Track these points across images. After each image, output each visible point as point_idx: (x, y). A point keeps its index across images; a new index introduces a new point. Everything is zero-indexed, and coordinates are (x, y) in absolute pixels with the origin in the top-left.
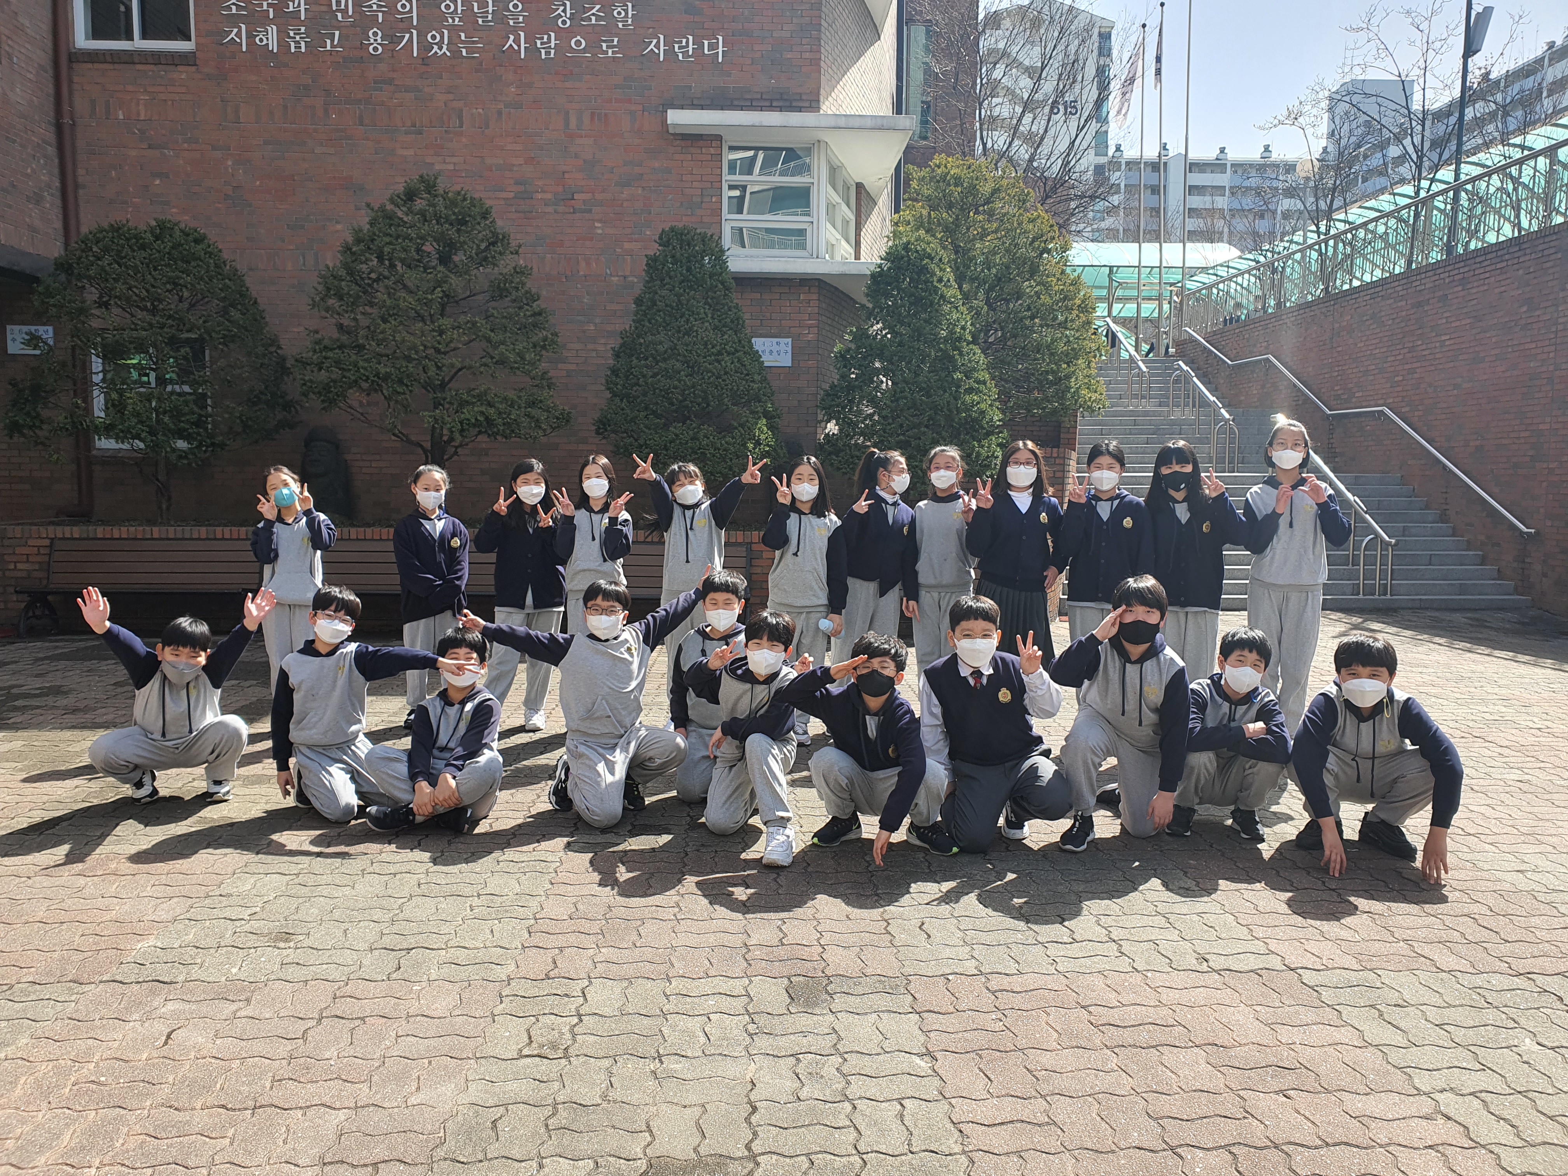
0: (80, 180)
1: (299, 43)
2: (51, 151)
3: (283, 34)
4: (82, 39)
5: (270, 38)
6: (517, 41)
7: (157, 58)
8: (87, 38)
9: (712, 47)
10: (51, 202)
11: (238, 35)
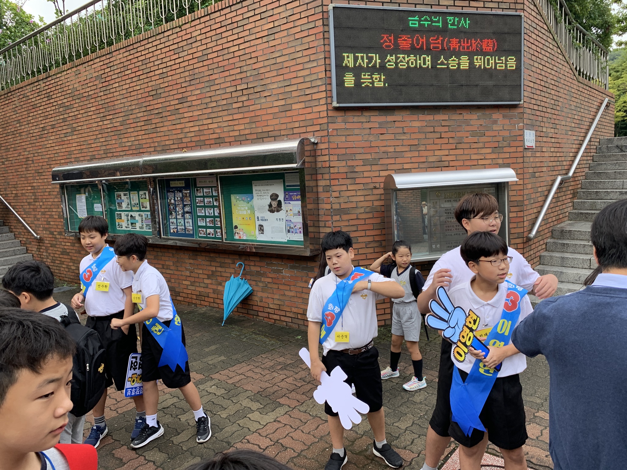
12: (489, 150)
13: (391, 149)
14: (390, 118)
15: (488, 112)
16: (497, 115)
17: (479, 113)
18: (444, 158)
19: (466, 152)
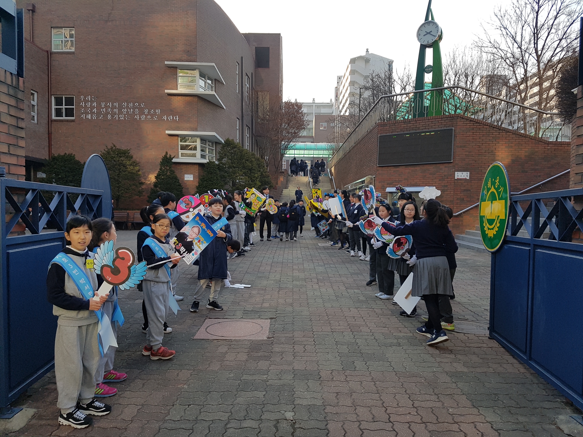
0: (52, 144)
1: (95, 117)
2: (47, 139)
3: (92, 116)
4: (54, 117)
5: (89, 117)
6: (137, 117)
7: (67, 121)
8: (55, 117)
9: (176, 118)
10: (47, 149)
11: (83, 116)
12: (438, 180)
13: (397, 179)
14: (397, 169)
15: (438, 165)
16: (442, 166)
17: (434, 166)
18: (417, 183)
19: (427, 180)
